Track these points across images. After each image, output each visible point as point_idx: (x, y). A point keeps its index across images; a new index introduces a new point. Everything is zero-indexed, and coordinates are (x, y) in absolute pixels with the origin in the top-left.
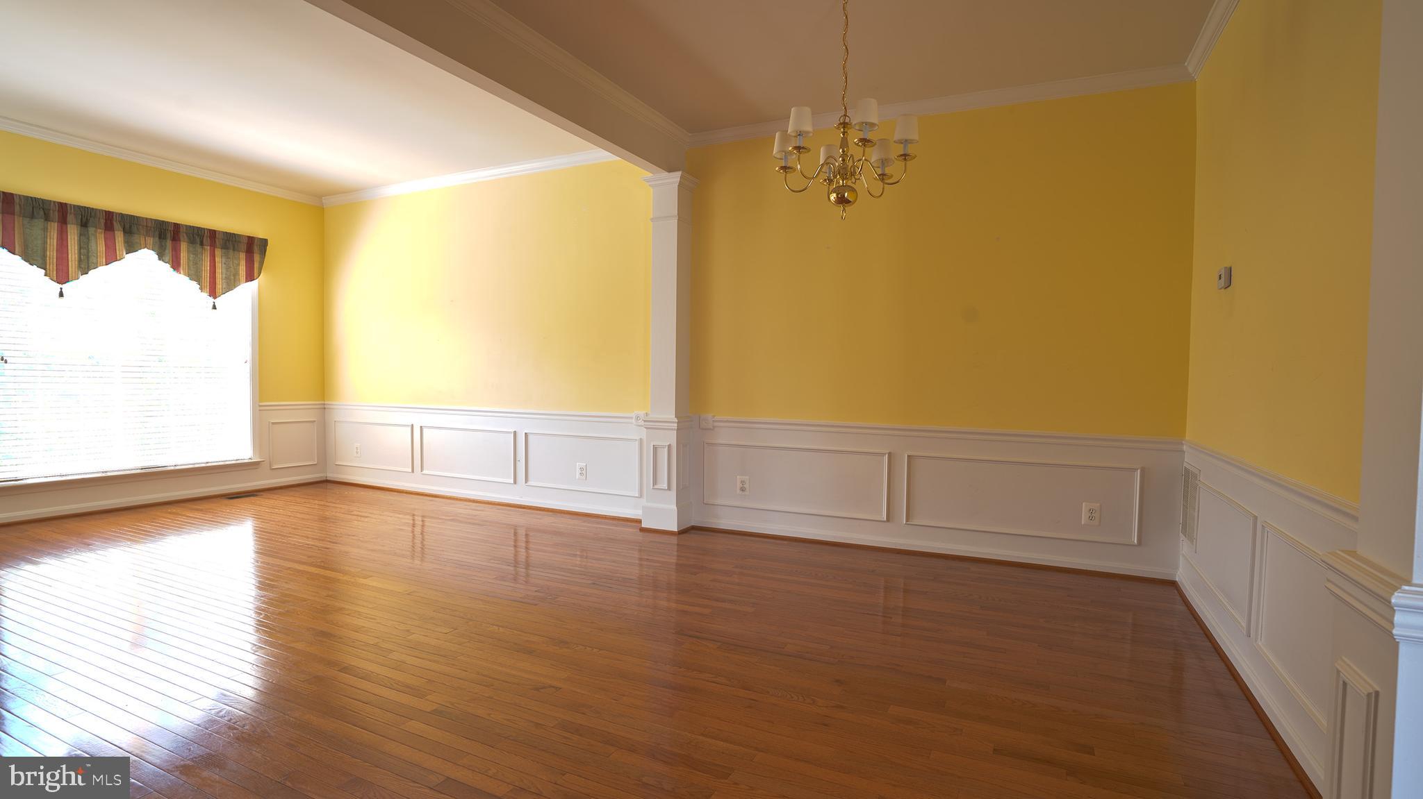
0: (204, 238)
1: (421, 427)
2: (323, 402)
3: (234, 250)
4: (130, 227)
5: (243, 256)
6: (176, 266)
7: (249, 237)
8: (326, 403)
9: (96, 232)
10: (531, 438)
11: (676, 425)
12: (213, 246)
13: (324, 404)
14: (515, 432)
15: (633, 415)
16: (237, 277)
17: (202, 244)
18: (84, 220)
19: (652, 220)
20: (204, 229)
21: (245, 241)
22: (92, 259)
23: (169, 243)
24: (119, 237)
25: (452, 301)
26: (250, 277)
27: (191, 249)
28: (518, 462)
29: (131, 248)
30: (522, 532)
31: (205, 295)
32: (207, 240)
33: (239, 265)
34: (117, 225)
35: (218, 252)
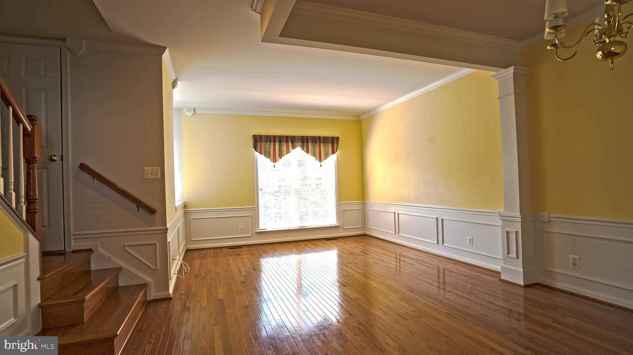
0: (317, 140)
1: (398, 213)
2: (363, 201)
3: (327, 143)
4: (293, 140)
5: (330, 145)
6: (307, 152)
7: (332, 137)
8: (365, 201)
9: (283, 143)
10: (444, 221)
11: (520, 219)
12: (320, 142)
13: (364, 202)
14: (437, 218)
15: (496, 211)
16: (329, 153)
17: (316, 142)
18: (280, 140)
19: (499, 98)
20: (316, 137)
21: (331, 139)
22: (283, 153)
23: (305, 144)
24: (290, 144)
25: (408, 155)
26: (333, 153)
27: (312, 145)
28: (439, 233)
29: (294, 147)
30: (441, 271)
31: (318, 161)
32: (317, 141)
33: (329, 148)
34: (289, 140)
35: (322, 144)
